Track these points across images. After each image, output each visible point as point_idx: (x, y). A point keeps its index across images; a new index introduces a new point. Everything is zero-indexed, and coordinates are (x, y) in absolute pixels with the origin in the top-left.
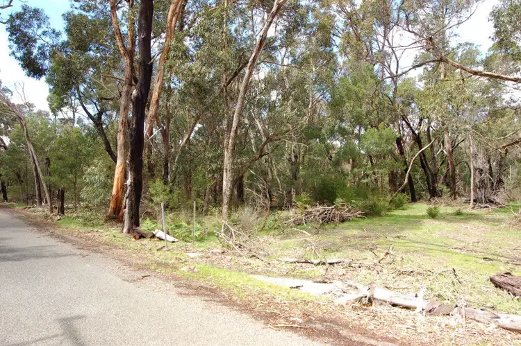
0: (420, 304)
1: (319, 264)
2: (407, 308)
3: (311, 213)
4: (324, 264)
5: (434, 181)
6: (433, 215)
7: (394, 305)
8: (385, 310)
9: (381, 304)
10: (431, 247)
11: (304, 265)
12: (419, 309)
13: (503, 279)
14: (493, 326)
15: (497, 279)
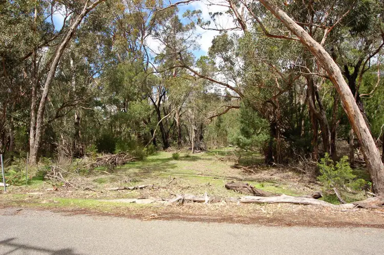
0: (207, 199)
1: (134, 189)
2: (199, 202)
3: (101, 159)
4: (137, 189)
5: (167, 137)
6: (176, 157)
7: (195, 201)
8: (192, 204)
9: (188, 202)
10: (186, 175)
11: (124, 191)
12: (206, 201)
13: (231, 185)
14: (239, 202)
15: (228, 185)
